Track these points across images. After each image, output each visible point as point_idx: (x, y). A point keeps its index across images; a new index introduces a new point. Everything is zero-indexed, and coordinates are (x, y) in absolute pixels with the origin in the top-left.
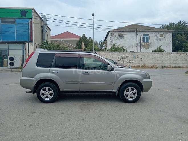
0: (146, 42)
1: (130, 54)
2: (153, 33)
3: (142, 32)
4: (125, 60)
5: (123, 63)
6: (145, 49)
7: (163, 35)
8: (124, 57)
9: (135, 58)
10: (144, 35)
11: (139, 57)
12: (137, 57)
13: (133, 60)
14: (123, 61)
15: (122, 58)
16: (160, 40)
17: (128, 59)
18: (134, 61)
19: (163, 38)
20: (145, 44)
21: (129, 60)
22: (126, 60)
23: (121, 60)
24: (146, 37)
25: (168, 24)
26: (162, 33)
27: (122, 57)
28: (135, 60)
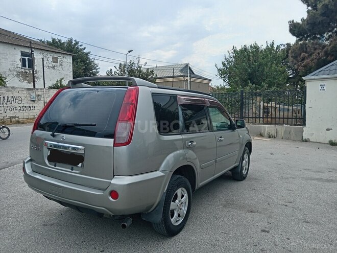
0: (27, 68)
1: (23, 92)
2: (40, 51)
3: (19, 47)
4: (13, 105)
5: (8, 111)
6: (27, 81)
7: (59, 59)
8: (10, 98)
9: (34, 101)
10: (23, 54)
11: (42, 99)
12: (39, 100)
13: (31, 105)
14: (8, 108)
15: (6, 101)
16: (53, 67)
17: (20, 102)
18: (32, 108)
19: (58, 64)
20: (26, 72)
21: (21, 105)
22: (16, 105)
23: (5, 105)
24: (27, 58)
25: (51, 40)
26: (56, 55)
27: (6, 98)
28: (34, 105)
